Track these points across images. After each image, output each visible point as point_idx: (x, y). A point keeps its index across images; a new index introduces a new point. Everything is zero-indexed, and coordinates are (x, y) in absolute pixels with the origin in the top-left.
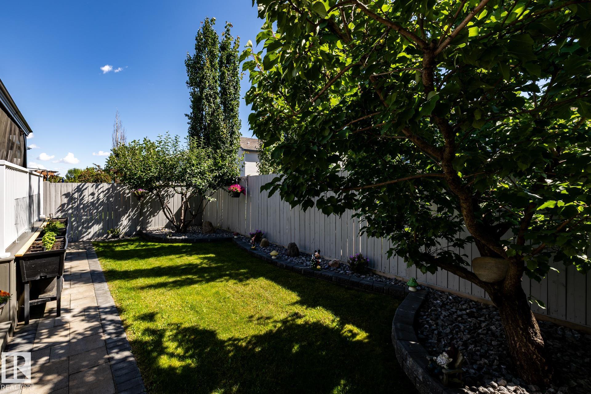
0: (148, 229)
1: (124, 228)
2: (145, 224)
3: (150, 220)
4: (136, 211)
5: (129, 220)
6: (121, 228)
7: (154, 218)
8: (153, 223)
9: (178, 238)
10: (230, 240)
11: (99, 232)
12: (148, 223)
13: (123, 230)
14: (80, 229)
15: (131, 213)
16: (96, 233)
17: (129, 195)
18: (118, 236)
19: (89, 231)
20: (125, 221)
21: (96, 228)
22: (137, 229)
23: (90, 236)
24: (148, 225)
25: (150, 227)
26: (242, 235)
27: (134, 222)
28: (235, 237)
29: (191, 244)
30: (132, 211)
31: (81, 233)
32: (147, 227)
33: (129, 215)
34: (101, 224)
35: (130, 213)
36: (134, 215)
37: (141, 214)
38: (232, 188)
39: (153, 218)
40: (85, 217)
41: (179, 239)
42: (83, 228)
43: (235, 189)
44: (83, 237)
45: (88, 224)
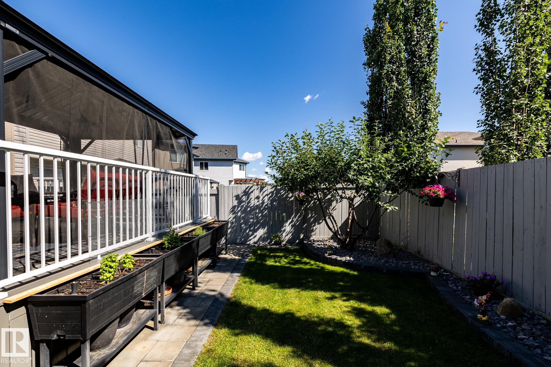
0: (312, 238)
1: (287, 235)
2: (308, 232)
3: (314, 228)
4: (299, 217)
5: (292, 226)
6: (284, 234)
7: (319, 226)
8: (317, 231)
9: (339, 258)
10: (423, 276)
11: (264, 237)
12: (313, 231)
13: (286, 236)
14: (247, 231)
15: (295, 219)
16: (261, 237)
17: (292, 199)
18: (280, 244)
19: (255, 234)
20: (288, 227)
21: (261, 232)
22: (300, 237)
23: (256, 239)
24: (313, 233)
25: (314, 236)
26: (445, 271)
27: (297, 229)
28: (432, 274)
29: (355, 273)
30: (295, 217)
31: (248, 236)
32: (311, 236)
33: (292, 221)
34: (266, 228)
35: (293, 218)
36: (297, 221)
37: (305, 220)
38: (427, 190)
39: (317, 226)
40: (251, 220)
41: (341, 261)
42: (250, 231)
43: (434, 193)
44: (250, 240)
45: (254, 227)
